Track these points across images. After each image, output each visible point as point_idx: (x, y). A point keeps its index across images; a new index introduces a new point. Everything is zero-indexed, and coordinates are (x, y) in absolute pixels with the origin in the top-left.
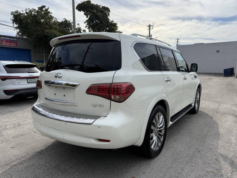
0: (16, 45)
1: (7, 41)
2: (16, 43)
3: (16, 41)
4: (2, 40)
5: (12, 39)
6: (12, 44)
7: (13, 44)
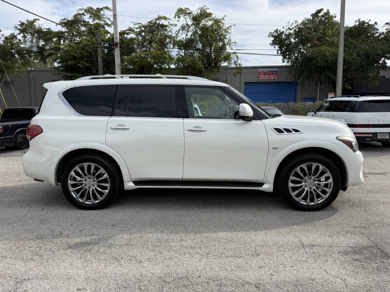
0: (277, 77)
1: (265, 73)
2: (277, 74)
3: (277, 71)
4: (259, 74)
5: (272, 70)
6: (271, 76)
7: (273, 76)
